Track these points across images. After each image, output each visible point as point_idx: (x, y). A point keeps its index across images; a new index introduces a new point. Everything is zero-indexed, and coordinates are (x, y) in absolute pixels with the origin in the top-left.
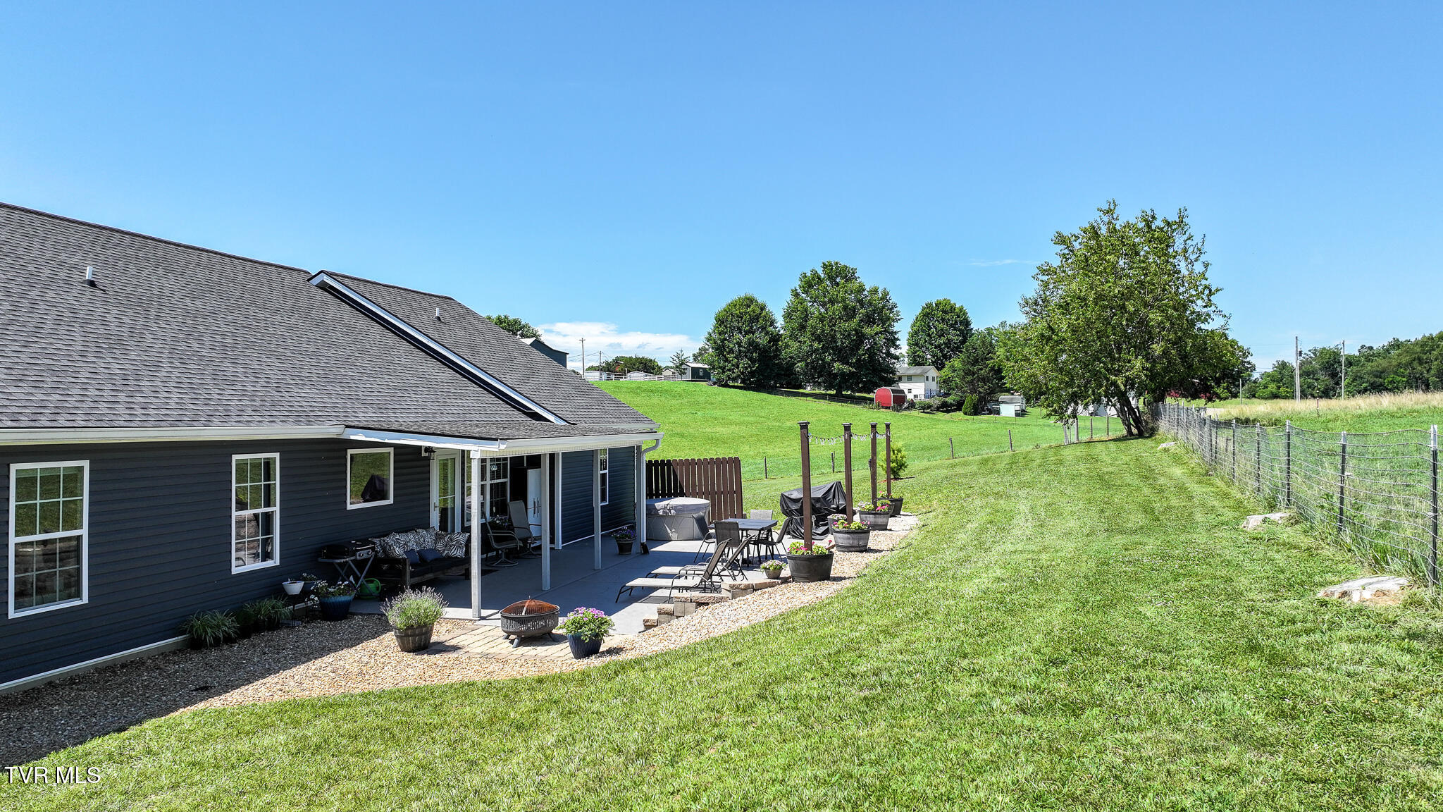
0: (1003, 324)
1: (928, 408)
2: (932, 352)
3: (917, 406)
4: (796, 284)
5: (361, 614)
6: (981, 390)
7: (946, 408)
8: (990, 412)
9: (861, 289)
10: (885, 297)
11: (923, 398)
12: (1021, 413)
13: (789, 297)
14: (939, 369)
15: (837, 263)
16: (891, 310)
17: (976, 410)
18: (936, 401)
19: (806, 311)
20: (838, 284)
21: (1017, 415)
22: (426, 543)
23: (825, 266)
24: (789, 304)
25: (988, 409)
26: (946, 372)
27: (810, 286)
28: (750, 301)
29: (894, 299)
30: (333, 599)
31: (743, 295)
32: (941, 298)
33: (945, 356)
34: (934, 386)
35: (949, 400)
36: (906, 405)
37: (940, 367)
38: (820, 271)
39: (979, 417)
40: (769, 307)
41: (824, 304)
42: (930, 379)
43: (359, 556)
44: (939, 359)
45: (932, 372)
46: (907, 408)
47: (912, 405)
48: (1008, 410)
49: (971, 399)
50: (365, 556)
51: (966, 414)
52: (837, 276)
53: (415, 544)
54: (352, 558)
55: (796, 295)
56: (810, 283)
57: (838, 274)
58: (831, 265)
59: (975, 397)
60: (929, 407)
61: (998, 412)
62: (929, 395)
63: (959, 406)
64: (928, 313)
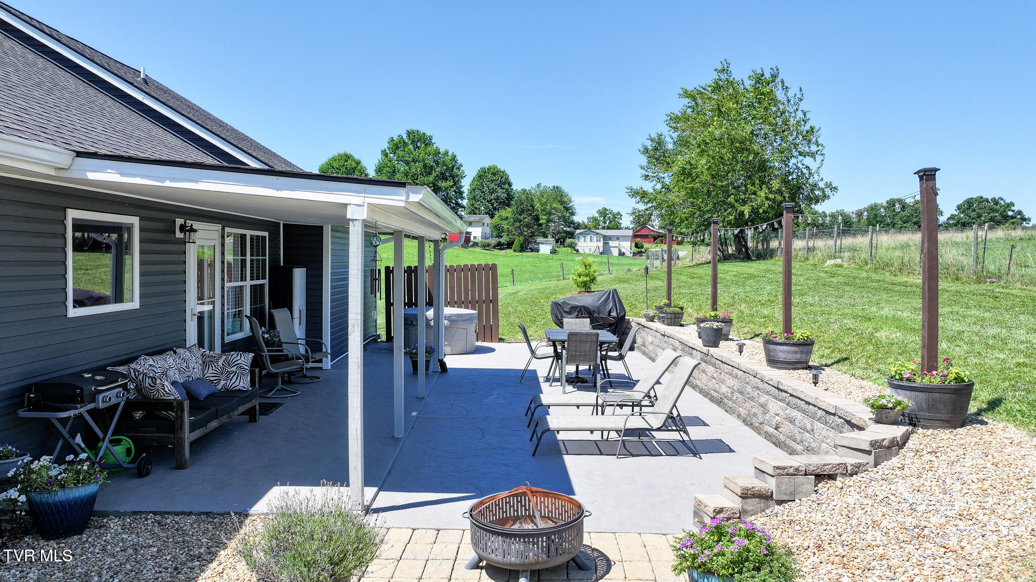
0: (539, 185)
1: (487, 246)
2: (486, 205)
3: (479, 245)
4: (385, 146)
5: (118, 515)
6: (525, 233)
7: (500, 246)
8: (532, 250)
9: (437, 153)
10: (454, 158)
11: (480, 239)
12: (554, 252)
13: (379, 156)
14: (492, 218)
15: (418, 131)
16: (458, 168)
17: (523, 249)
18: (493, 241)
19: (394, 167)
20: (418, 147)
21: (551, 253)
22: (191, 369)
23: (409, 133)
24: (380, 161)
25: (530, 248)
26: (496, 219)
27: (397, 148)
28: (347, 157)
29: (460, 160)
30: (61, 495)
31: (341, 152)
32: (491, 164)
33: (495, 209)
34: (488, 230)
35: (503, 240)
36: (471, 244)
37: (492, 216)
38: (405, 136)
39: (524, 254)
40: (364, 163)
41: (407, 163)
42: (486, 225)
43: (103, 401)
44: (490, 210)
45: (487, 219)
46: (472, 246)
47: (475, 245)
48: (545, 249)
49: (518, 240)
50: (114, 401)
51: (515, 251)
52: (418, 141)
53: (177, 372)
54: (91, 406)
55: (386, 155)
56: (397, 146)
57: (419, 140)
58: (413, 133)
59: (522, 239)
60: (489, 245)
61: (538, 251)
62: (484, 237)
63: (509, 245)
64: (482, 175)
